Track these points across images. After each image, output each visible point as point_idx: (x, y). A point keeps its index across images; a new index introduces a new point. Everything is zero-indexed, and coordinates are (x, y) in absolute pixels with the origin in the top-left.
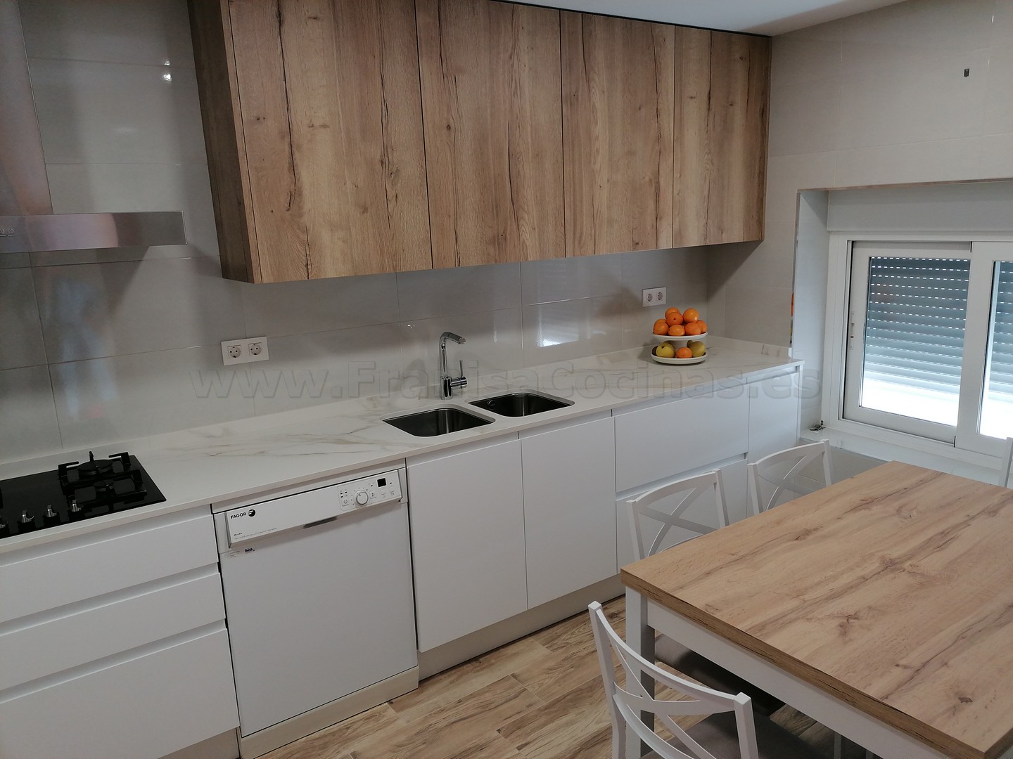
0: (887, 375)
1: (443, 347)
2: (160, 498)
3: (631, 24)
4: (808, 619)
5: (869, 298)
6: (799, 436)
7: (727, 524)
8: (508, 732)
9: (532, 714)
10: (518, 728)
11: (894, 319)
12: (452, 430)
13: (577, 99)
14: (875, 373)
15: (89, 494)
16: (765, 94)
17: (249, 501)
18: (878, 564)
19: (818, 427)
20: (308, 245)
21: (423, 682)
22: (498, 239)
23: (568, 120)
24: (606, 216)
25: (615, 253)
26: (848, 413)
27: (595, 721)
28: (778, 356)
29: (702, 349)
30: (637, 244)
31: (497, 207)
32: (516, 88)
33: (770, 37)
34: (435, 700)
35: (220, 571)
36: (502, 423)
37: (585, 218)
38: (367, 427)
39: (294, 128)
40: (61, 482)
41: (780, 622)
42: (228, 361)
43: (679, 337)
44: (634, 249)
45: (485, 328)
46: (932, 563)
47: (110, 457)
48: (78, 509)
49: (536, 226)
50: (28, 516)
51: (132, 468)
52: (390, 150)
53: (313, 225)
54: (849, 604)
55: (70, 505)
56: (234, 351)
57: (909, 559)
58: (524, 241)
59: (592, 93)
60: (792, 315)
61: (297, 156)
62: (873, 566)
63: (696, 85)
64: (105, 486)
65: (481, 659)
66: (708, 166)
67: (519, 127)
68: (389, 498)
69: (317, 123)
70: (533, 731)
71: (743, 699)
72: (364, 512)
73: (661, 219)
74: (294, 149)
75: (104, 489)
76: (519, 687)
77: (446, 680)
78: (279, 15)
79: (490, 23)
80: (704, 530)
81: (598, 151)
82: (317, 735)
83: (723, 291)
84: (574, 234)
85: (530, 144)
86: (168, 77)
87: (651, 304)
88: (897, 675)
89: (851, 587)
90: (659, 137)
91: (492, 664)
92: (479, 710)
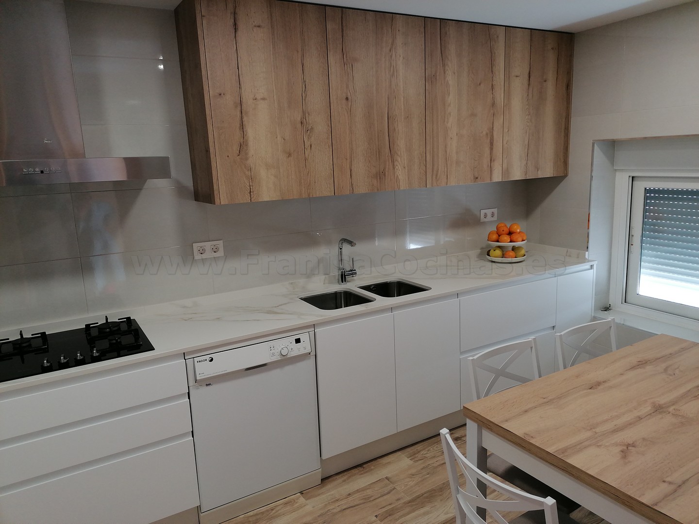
0: (658, 272)
1: (341, 248)
2: (151, 348)
3: (474, 26)
4: (598, 446)
5: (644, 217)
6: (593, 315)
7: (540, 376)
8: (383, 517)
9: (399, 506)
10: (390, 515)
11: (663, 232)
12: (346, 306)
13: (436, 79)
14: (649, 271)
15: (105, 344)
16: (569, 73)
17: (209, 351)
18: (650, 408)
19: (607, 309)
20: (251, 178)
21: (325, 480)
22: (380, 175)
23: (429, 93)
24: (455, 159)
25: (461, 184)
26: (628, 300)
27: (444, 512)
28: (578, 257)
29: (523, 252)
30: (477, 178)
31: (379, 154)
32: (394, 71)
33: (574, 34)
34: (332, 492)
35: (189, 398)
36: (381, 301)
37: (440, 160)
38: (289, 303)
39: (244, 100)
40: (86, 336)
41: (578, 447)
42: (198, 256)
43: (506, 243)
44: (475, 182)
45: (370, 236)
46: (690, 408)
47: (119, 319)
48: (97, 354)
49: (406, 166)
50: (64, 359)
51: (133, 328)
52: (307, 115)
53: (255, 165)
54: (628, 436)
55: (92, 352)
56: (201, 251)
57: (673, 405)
58: (397, 176)
59: (446, 74)
60: (588, 229)
61: (245, 119)
62: (647, 409)
63: (520, 68)
64: (115, 339)
65: (364, 466)
66: (528, 124)
67: (395, 98)
68: (303, 352)
69: (259, 96)
70: (401, 517)
71: (550, 501)
72: (285, 361)
73: (494, 161)
74: (243, 114)
75: (114, 341)
76: (391, 486)
77: (340, 479)
78: (235, 24)
79: (376, 27)
80: (523, 380)
81: (450, 114)
82: (251, 513)
83: (538, 212)
84: (433, 171)
85: (402, 110)
86: (161, 67)
87: (486, 220)
88: (664, 488)
89: (630, 424)
90: (493, 104)
91: (372, 470)
92: (362, 501)
